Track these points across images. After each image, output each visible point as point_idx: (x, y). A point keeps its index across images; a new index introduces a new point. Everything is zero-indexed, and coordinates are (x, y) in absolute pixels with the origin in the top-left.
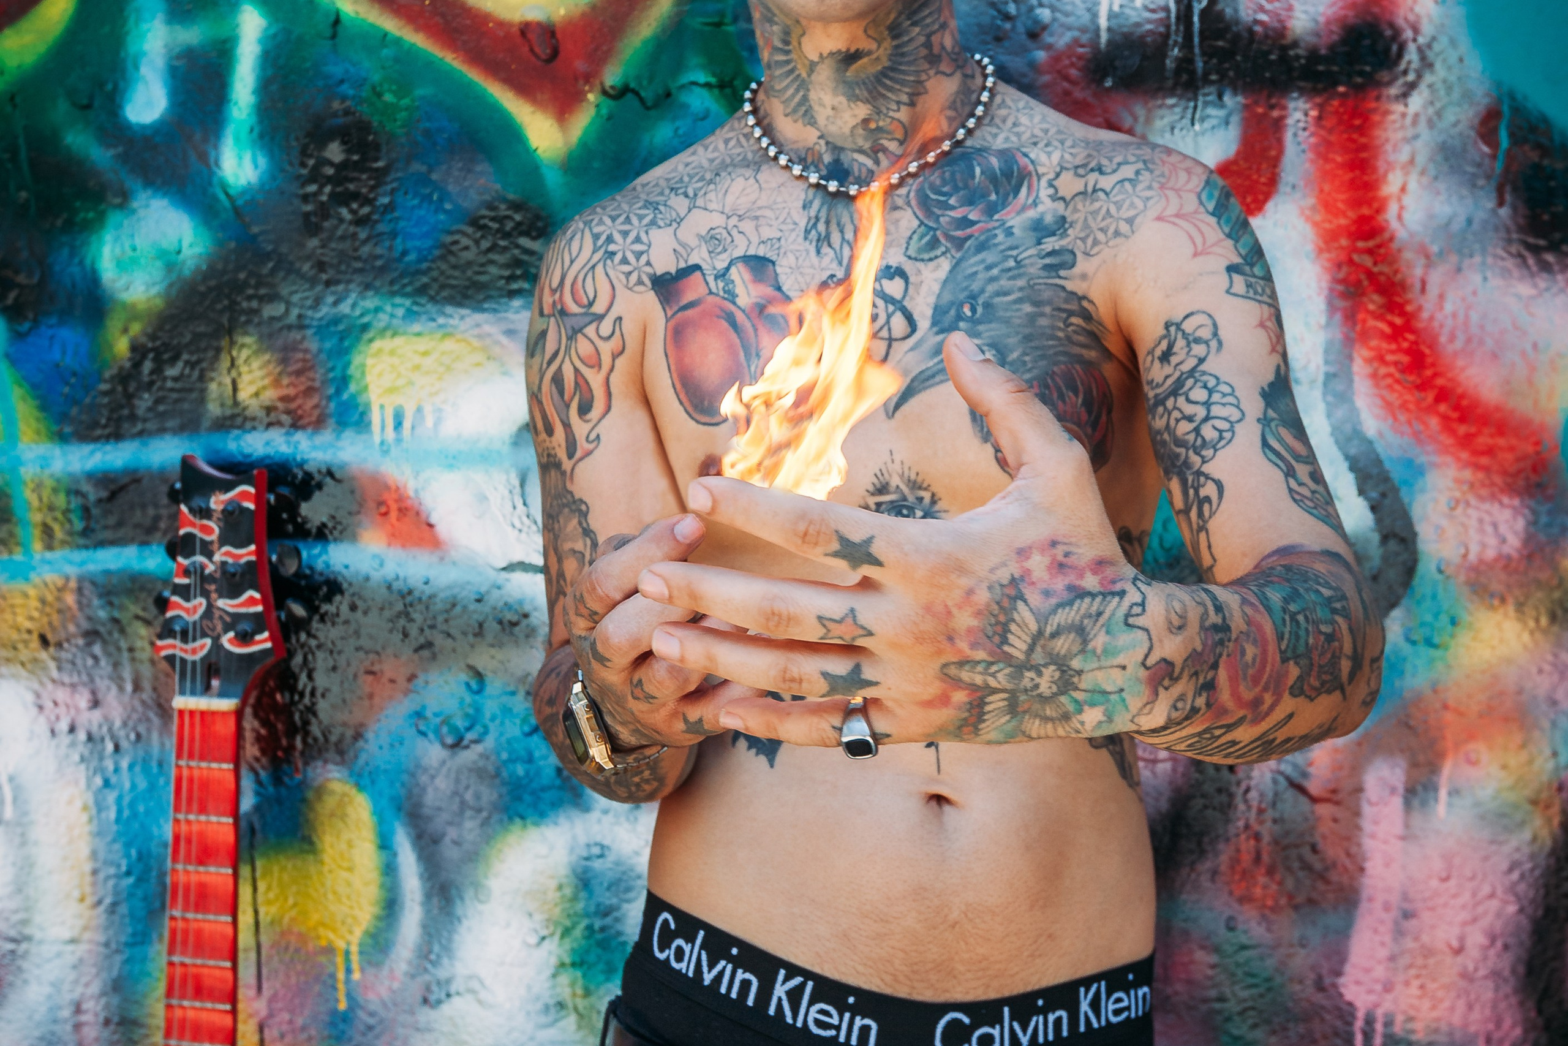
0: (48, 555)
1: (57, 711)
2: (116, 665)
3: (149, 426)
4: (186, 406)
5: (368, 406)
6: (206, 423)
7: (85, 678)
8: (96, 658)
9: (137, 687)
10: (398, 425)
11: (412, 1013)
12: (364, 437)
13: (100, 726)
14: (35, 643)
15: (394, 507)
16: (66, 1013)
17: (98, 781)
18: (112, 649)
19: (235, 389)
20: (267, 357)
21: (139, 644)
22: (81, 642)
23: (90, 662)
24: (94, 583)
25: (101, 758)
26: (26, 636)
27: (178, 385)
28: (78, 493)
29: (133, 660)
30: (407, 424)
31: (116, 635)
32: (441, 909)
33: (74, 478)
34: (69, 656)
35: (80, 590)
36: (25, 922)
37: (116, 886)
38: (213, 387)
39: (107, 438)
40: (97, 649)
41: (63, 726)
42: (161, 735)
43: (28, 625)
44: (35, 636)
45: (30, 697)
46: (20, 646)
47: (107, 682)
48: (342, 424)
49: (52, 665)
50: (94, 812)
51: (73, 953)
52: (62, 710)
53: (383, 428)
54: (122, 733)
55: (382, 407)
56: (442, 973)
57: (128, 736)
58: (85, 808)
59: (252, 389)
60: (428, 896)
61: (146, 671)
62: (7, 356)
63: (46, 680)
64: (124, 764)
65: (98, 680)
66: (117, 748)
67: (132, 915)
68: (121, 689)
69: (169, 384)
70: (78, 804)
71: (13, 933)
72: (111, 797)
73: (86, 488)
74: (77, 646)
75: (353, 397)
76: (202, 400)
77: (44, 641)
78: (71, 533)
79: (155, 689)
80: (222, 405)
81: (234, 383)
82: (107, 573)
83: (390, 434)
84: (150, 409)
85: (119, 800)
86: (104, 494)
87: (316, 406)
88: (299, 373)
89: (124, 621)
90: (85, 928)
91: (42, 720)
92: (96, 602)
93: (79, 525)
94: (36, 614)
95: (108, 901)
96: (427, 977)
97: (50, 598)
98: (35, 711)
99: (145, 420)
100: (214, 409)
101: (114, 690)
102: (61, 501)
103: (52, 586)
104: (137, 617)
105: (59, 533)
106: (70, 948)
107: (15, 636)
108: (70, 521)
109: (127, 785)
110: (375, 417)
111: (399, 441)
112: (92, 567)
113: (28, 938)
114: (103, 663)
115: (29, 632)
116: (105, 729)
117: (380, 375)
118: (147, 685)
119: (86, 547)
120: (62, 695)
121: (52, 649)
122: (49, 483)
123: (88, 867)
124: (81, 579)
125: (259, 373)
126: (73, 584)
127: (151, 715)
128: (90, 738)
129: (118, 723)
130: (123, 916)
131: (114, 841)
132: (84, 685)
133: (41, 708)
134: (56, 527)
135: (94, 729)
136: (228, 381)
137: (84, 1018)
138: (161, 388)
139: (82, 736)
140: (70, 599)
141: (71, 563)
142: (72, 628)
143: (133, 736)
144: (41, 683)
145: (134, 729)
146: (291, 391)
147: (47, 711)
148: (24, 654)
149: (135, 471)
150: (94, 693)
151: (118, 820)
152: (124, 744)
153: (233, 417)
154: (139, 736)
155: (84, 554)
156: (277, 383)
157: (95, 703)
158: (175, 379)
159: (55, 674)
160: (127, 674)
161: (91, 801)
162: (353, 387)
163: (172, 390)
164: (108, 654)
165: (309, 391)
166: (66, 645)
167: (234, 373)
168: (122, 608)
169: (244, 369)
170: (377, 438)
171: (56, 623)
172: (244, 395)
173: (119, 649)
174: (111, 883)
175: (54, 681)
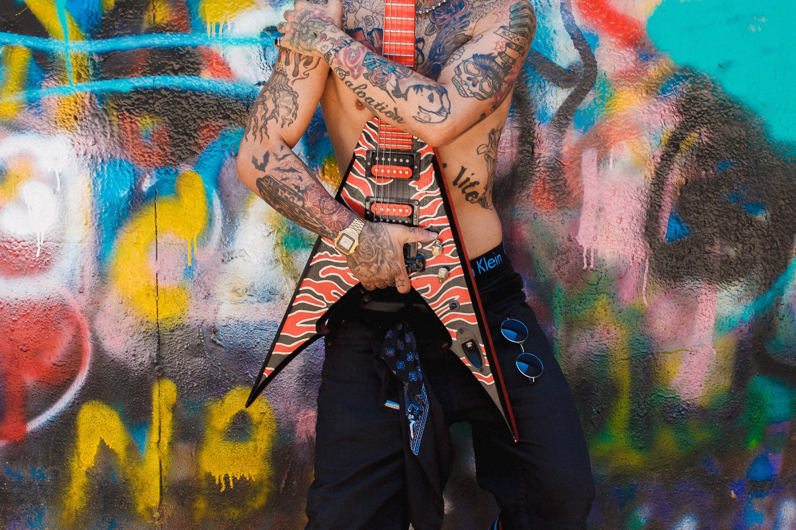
0: (79, 84)
1: (80, 146)
2: (104, 127)
3: (120, 32)
4: (135, 24)
5: (206, 22)
6: (143, 31)
7: (91, 132)
8: (96, 125)
9: (112, 136)
10: (217, 30)
11: (218, 266)
12: (204, 34)
13: (97, 152)
14: (73, 120)
15: (215, 61)
16: (78, 272)
17: (95, 175)
18: (102, 121)
19: (154, 17)
20: (167, 5)
21: (113, 118)
22: (90, 118)
23: (94, 126)
24: (96, 95)
25: (96, 165)
26: (69, 117)
27: (132, 17)
28: (92, 59)
29: (111, 124)
30: (221, 29)
31: (104, 116)
32: (229, 223)
33: (91, 53)
34: (86, 124)
35: (91, 97)
36: (63, 234)
37: (100, 218)
38: (146, 17)
39: (104, 38)
40: (97, 121)
41: (82, 153)
42: (120, 154)
43: (70, 112)
44: (72, 117)
45: (69, 141)
46: (66, 121)
47: (100, 134)
48: (195, 31)
49: (79, 128)
50: (92, 187)
51: (81, 246)
52: (82, 146)
53: (211, 31)
54: (105, 155)
55: (211, 23)
56: (230, 249)
57: (107, 156)
58: (89, 186)
59: (161, 18)
60: (225, 217)
61: (115, 129)
62: (66, 7)
63: (75, 134)
64: (106, 168)
65: (96, 133)
66: (103, 161)
67: (106, 230)
68: (106, 136)
69: (129, 16)
70: (87, 184)
71: (58, 239)
72: (99, 181)
73: (95, 58)
74: (89, 120)
75: (200, 19)
76: (141, 22)
77: (76, 118)
78: (88, 76)
79: (119, 136)
80: (149, 24)
81: (154, 15)
82: (103, 91)
83: (214, 33)
84: (120, 26)
85: (102, 183)
86: (102, 60)
87: (186, 23)
88: (179, 11)
89: (108, 110)
90: (87, 236)
91: (73, 150)
92: (97, 102)
93: (91, 72)
94: (73, 108)
95: (96, 224)
96: (223, 251)
97: (78, 101)
98: (72, 146)
99: (119, 30)
100: (145, 25)
101: (103, 138)
102: (85, 63)
103: (79, 97)
104: (113, 108)
105: (83, 76)
106: (80, 244)
107: (65, 117)
108: (88, 71)
109: (106, 176)
110: (208, 26)
111: (217, 36)
112: (96, 89)
113: (64, 241)
114: (99, 127)
115: (70, 115)
116: (98, 153)
117: (211, 11)
118: (115, 134)
119: (95, 81)
120: (82, 140)
121: (79, 122)
122: (80, 56)
123: (89, 211)
124: (92, 92)
125: (163, 11)
126: (88, 95)
127: (117, 147)
128: (92, 157)
129: (104, 151)
130: (102, 230)
131: (99, 200)
132: (91, 135)
133: (73, 145)
134: (82, 73)
135: (94, 153)
136: (152, 14)
137: (85, 274)
138: (126, 18)
139: (89, 157)
140: (87, 101)
141: (87, 87)
142: (87, 113)
143: (109, 156)
144: (74, 135)
145: (110, 153)
146: (176, 17)
147: (76, 147)
148: (68, 124)
149: (115, 50)
150: (95, 139)
151: (102, 190)
152: (106, 159)
153: (153, 28)
154: (111, 155)
155: (93, 83)
156: (170, 14)
157: (95, 142)
158: (131, 14)
159: (79, 131)
160: (108, 130)
161: (92, 184)
162: (199, 16)
163: (130, 18)
164: (102, 123)
165: (183, 18)
166: (84, 120)
167: (154, 11)
168: (107, 104)
169: (158, 9)
170: (209, 35)
171: (81, 111)
172: (158, 19)
173: (106, 121)
174: (98, 216)
175: (79, 134)
